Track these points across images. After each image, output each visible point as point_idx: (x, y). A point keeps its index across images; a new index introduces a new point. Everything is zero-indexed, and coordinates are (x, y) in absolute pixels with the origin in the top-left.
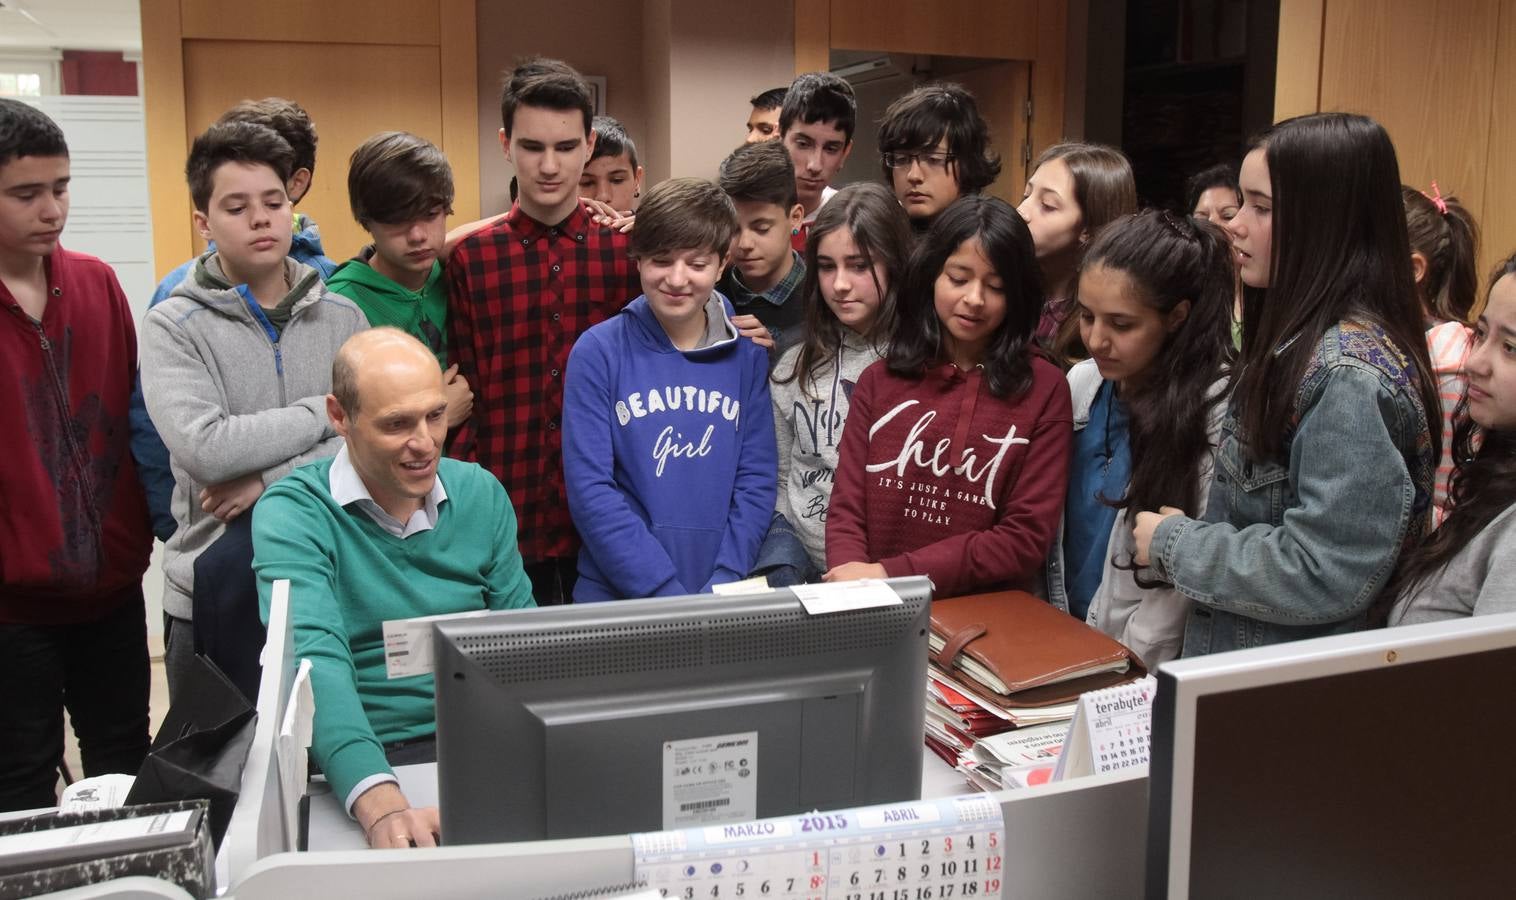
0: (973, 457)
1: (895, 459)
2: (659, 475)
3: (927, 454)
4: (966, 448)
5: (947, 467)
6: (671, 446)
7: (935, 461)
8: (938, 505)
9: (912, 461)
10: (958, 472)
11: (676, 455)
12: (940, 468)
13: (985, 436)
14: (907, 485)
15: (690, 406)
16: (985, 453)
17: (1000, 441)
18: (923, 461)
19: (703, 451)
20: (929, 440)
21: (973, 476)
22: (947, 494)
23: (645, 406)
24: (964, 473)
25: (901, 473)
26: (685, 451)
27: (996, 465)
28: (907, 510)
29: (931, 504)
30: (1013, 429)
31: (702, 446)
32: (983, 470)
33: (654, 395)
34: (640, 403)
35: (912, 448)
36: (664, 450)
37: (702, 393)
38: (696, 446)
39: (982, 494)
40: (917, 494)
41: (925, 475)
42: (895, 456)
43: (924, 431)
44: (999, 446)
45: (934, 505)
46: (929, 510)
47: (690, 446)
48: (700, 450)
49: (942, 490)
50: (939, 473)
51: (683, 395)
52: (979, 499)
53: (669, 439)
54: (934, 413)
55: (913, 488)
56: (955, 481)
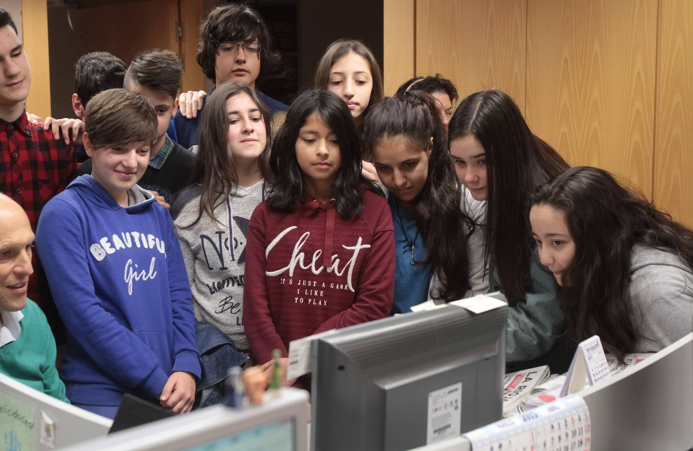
0: (338, 261)
1: (287, 266)
2: (130, 293)
3: (308, 261)
4: (333, 255)
5: (322, 268)
6: (133, 273)
7: (313, 265)
8: (319, 293)
9: (298, 266)
10: (329, 270)
11: (137, 279)
12: (317, 269)
13: (344, 246)
14: (295, 282)
15: (138, 245)
16: (345, 257)
17: (353, 248)
18: (305, 266)
19: (152, 275)
20: (308, 251)
21: (339, 272)
22: (324, 285)
23: (113, 246)
24: (333, 271)
25: (291, 274)
26: (142, 276)
27: (353, 264)
28: (297, 299)
29: (313, 293)
30: (360, 239)
31: (151, 271)
32: (345, 268)
33: (115, 238)
34: (109, 244)
35: (297, 258)
36: (131, 277)
37: (143, 235)
38: (147, 272)
39: (345, 283)
40: (303, 288)
41: (308, 274)
42: (287, 264)
43: (303, 246)
44: (352, 252)
45: (316, 293)
46: (313, 297)
47: (144, 272)
48: (150, 274)
49: (319, 283)
50: (317, 272)
51: (132, 238)
52: (344, 287)
53: (131, 268)
54: (308, 233)
55: (299, 284)
56: (327, 277)
